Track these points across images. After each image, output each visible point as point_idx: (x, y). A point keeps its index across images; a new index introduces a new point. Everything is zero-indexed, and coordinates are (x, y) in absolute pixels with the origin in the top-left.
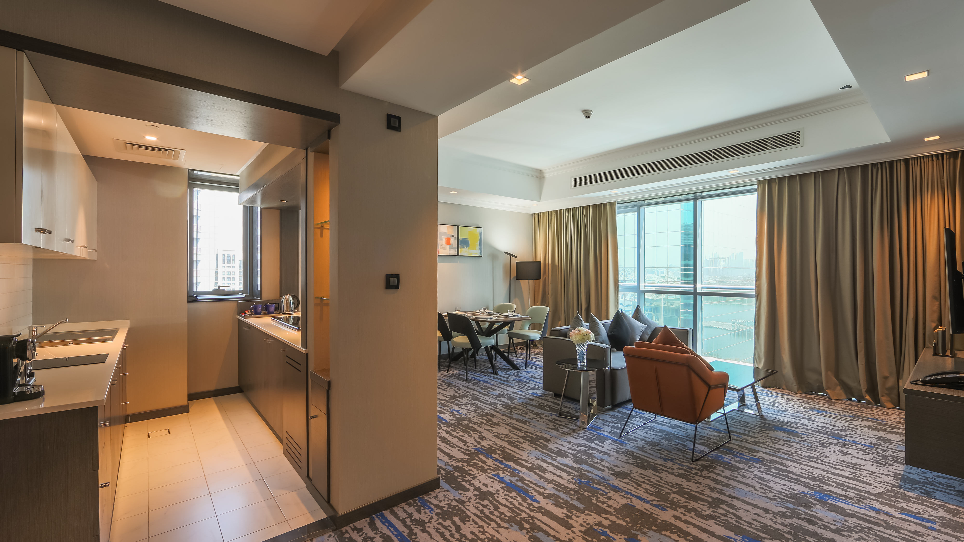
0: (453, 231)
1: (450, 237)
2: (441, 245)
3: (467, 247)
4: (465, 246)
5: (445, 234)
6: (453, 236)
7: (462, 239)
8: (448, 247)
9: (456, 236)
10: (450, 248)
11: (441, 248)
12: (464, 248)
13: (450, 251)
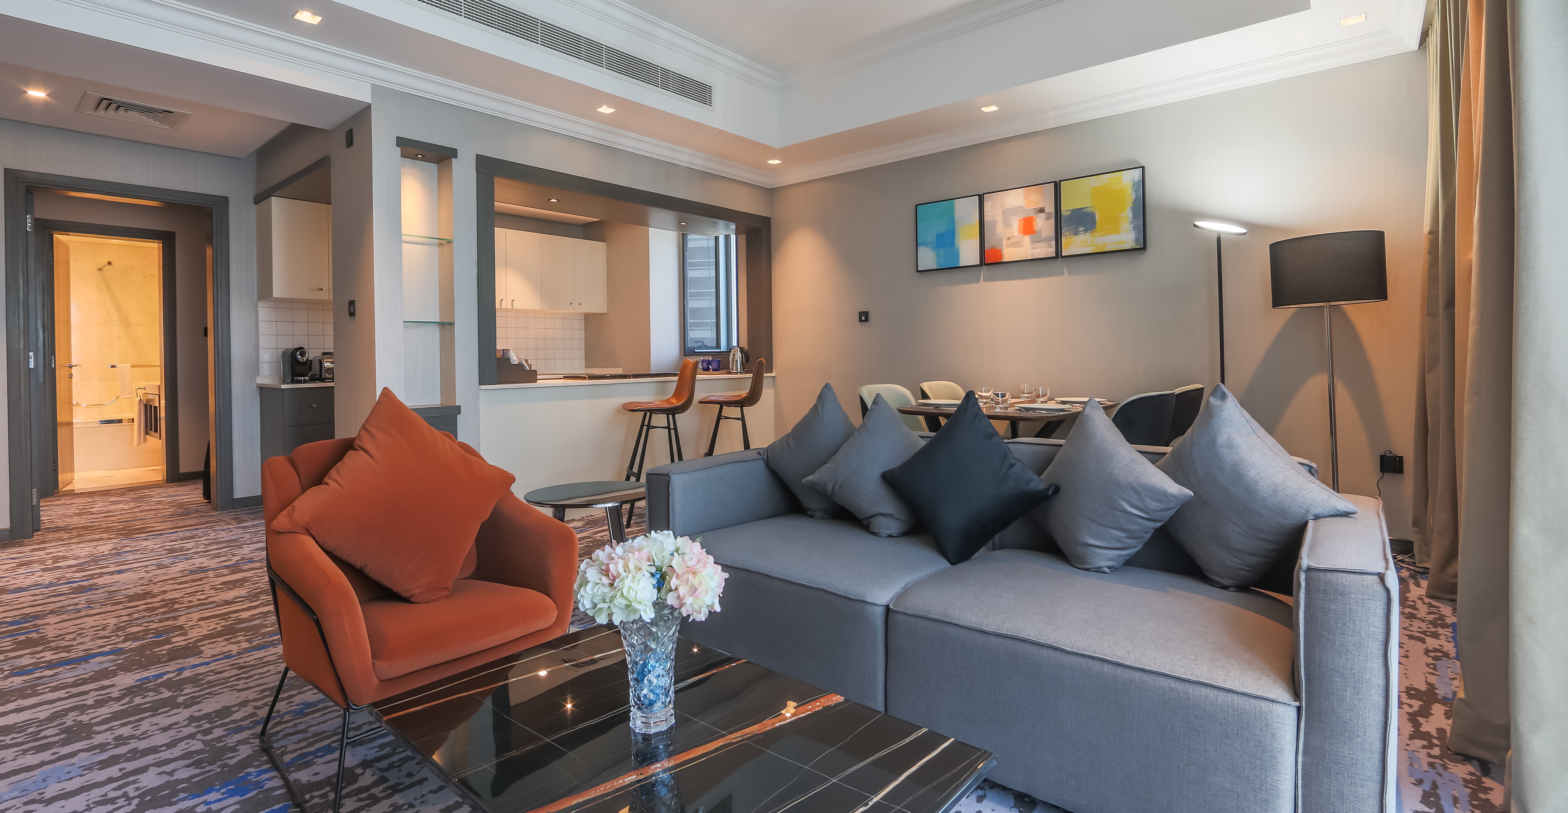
0: (1044, 198)
1: (1032, 214)
2: (1008, 239)
3: (1086, 231)
4: (1081, 229)
5: (1017, 210)
6: (1042, 210)
7: (1068, 213)
8: (1027, 239)
9: (1050, 208)
10: (1033, 242)
11: (1008, 246)
12: (1076, 233)
13: (1033, 248)
